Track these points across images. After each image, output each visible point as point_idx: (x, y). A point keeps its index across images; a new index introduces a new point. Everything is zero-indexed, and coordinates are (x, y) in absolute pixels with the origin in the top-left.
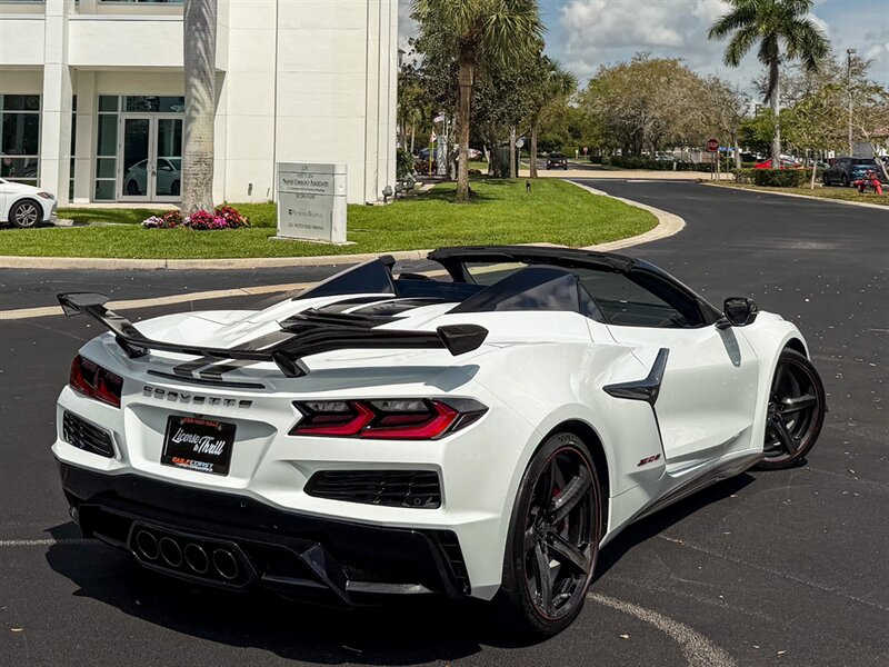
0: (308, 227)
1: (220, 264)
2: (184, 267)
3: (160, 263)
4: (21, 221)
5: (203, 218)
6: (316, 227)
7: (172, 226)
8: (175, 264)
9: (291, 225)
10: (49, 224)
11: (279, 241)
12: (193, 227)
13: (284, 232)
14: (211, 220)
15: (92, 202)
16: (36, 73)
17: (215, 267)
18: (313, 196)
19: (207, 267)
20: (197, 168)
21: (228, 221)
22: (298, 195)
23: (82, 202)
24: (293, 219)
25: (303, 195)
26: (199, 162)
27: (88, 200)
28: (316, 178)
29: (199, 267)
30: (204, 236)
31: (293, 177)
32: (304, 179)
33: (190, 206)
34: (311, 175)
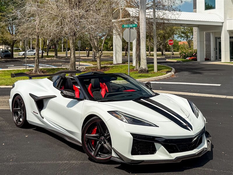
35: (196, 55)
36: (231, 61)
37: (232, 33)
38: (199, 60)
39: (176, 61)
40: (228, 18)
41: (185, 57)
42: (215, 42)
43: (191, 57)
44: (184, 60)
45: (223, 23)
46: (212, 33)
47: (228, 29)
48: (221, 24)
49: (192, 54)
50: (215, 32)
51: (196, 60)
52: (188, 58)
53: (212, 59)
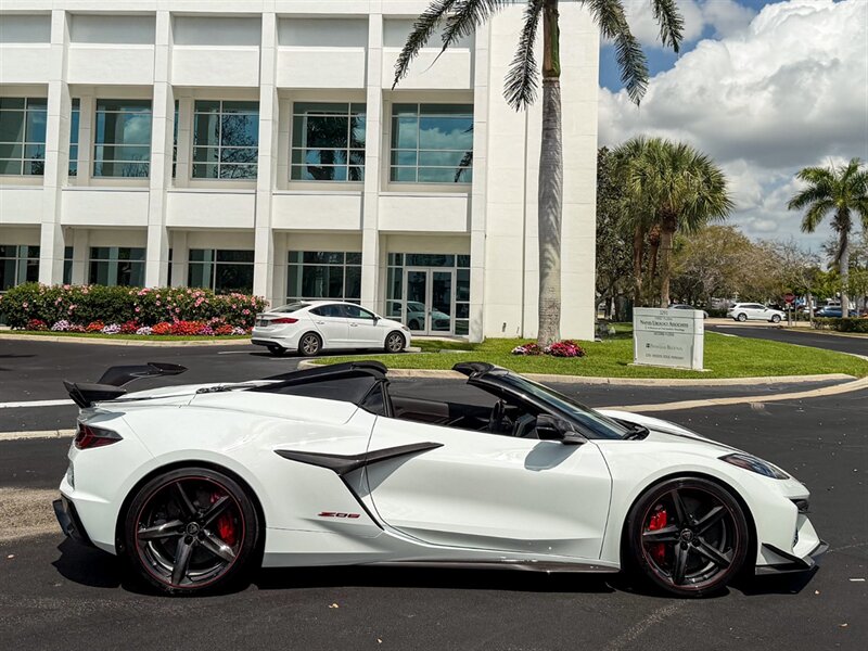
0: (667, 357)
1: (645, 382)
6: (675, 357)
9: (649, 355)
11: (638, 367)
13: (643, 360)
18: (671, 334)
22: (656, 333)
24: (651, 351)
25: (662, 333)
28: (677, 321)
30: (559, 361)
31: (653, 320)
32: (662, 321)
34: (669, 318)
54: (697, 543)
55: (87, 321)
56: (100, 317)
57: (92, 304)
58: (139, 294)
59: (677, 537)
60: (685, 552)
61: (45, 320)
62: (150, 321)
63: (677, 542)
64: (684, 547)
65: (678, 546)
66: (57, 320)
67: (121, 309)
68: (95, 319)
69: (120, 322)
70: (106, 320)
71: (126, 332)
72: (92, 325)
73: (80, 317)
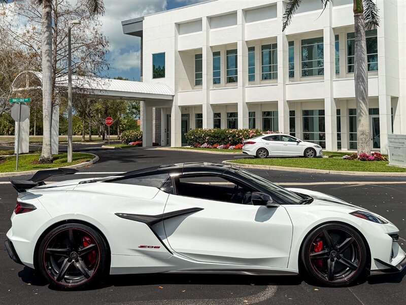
0: (399, 161)
2: (336, 174)
3: (327, 171)
4: (308, 155)
5: (364, 156)
6: (401, 161)
7: (353, 159)
8: (333, 172)
9: (393, 160)
10: (320, 157)
11: (389, 167)
12: (361, 160)
13: (391, 163)
14: (367, 157)
15: (348, 150)
16: (322, 102)
17: (348, 174)
18: (399, 148)
19: (345, 174)
20: (362, 136)
21: (376, 158)
22: (394, 147)
23: (344, 150)
24: (394, 157)
25: (396, 148)
26: (362, 134)
27: (347, 149)
28: (401, 141)
29: (342, 174)
30: (365, 163)
31: (393, 140)
32: (396, 141)
33: (360, 151)
34: (398, 140)
35: (141, 139)
36: (182, 145)
37: (186, 109)
38: (144, 145)
39: (113, 147)
40: (180, 90)
41: (127, 142)
42: (166, 121)
43: (135, 141)
44: (125, 146)
45: (173, 96)
46: (163, 108)
47: (179, 105)
48: (171, 98)
49: (137, 138)
50: (166, 108)
51: (141, 145)
52: (131, 143)
53: (163, 143)
54: (339, 258)
55: (213, 144)
56: (217, 142)
57: (214, 137)
58: (231, 132)
59: (328, 255)
60: (334, 263)
61: (200, 143)
62: (234, 143)
63: (328, 258)
64: (332, 260)
65: (329, 260)
66: (204, 143)
67: (224, 139)
68: (216, 143)
69: (224, 144)
70: (219, 143)
71: (226, 148)
72: (215, 145)
73: (211, 142)
